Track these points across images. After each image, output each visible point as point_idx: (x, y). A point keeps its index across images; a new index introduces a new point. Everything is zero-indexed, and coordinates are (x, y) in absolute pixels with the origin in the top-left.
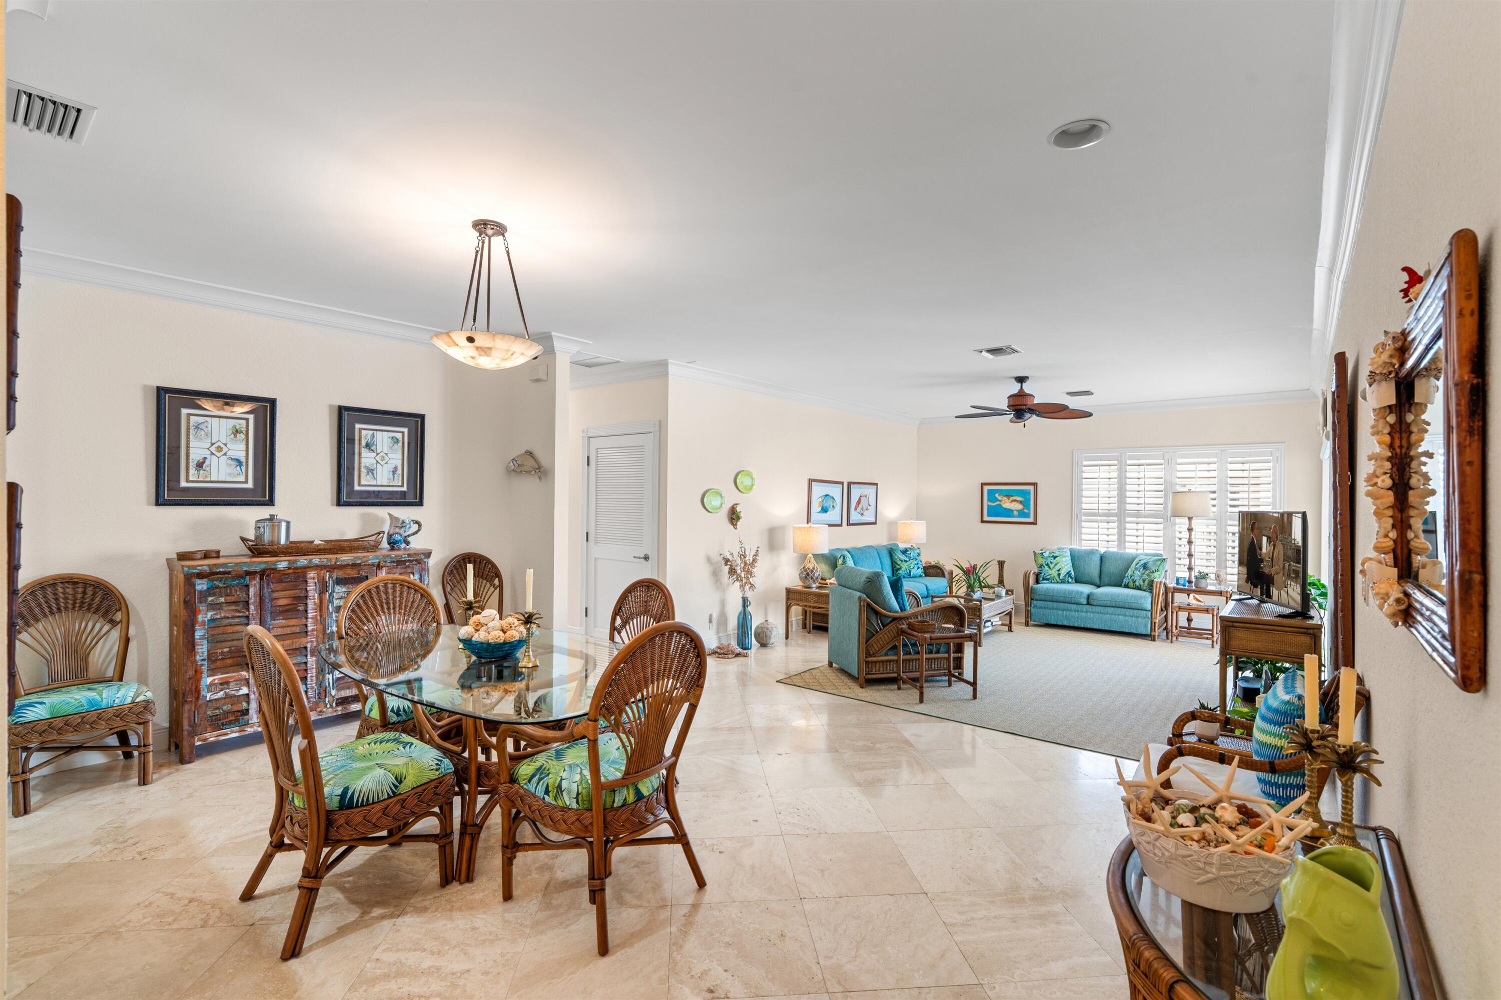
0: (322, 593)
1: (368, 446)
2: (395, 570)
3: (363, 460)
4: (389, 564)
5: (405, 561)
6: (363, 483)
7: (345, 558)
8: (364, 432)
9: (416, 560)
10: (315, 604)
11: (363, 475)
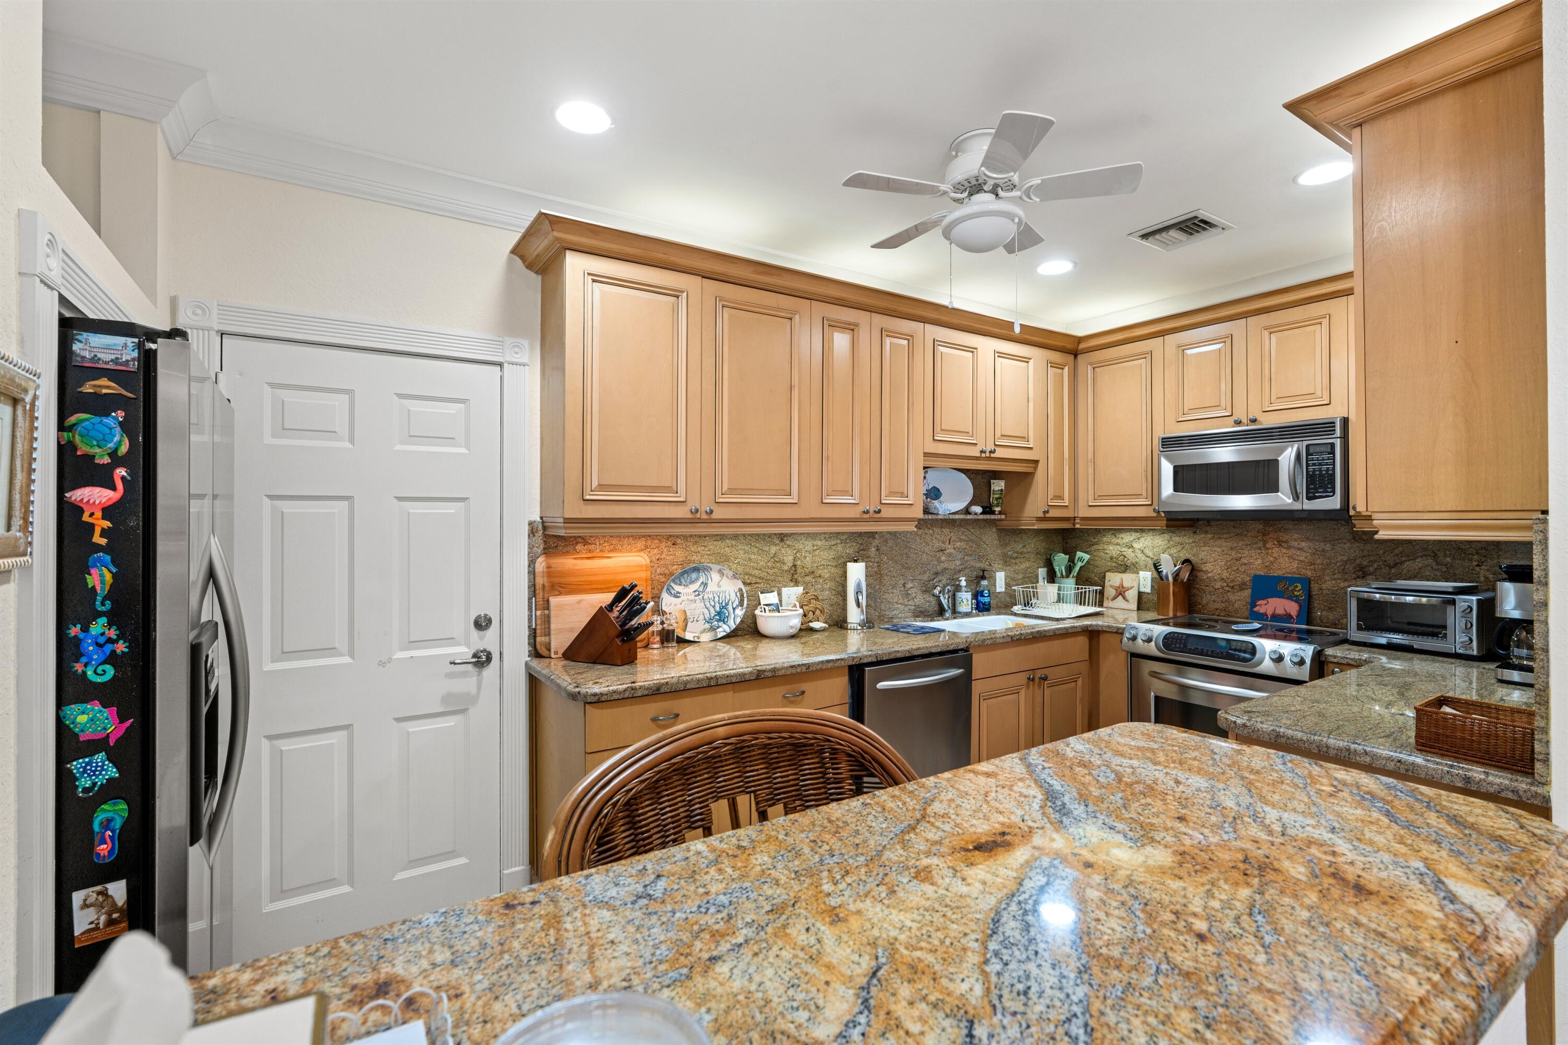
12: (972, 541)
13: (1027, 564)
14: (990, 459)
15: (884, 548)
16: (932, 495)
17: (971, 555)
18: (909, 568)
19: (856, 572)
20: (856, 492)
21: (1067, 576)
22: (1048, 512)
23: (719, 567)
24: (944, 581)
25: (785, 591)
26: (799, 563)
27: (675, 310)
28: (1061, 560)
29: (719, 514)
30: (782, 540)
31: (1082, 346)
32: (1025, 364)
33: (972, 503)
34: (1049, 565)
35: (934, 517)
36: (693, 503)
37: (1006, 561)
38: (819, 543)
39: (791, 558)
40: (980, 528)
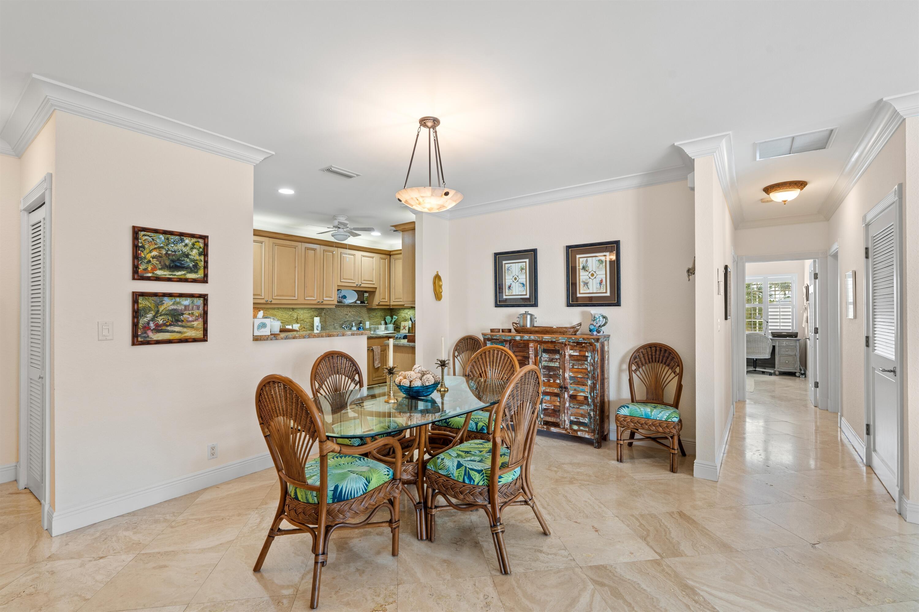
0: (536, 356)
1: (584, 268)
2: (575, 348)
3: (581, 277)
4: (572, 344)
5: (582, 343)
6: (581, 292)
7: (547, 337)
8: (581, 260)
9: (589, 343)
10: (533, 362)
11: (581, 286)
12: (357, 312)
13: (377, 320)
14: (360, 287)
15: (327, 313)
16: (343, 297)
17: (357, 316)
18: (335, 320)
19: (317, 320)
20: (315, 296)
21: (390, 324)
22: (379, 303)
23: (273, 317)
24: (348, 324)
25: (294, 325)
26: (298, 317)
27: (261, 247)
28: (388, 318)
29: (274, 302)
30: (293, 310)
31: (391, 253)
32: (372, 259)
33: (357, 300)
34: (385, 320)
35: (343, 304)
36: (266, 299)
37: (370, 318)
38: (305, 311)
39: (296, 316)
40: (361, 308)
